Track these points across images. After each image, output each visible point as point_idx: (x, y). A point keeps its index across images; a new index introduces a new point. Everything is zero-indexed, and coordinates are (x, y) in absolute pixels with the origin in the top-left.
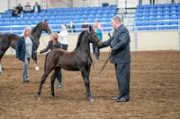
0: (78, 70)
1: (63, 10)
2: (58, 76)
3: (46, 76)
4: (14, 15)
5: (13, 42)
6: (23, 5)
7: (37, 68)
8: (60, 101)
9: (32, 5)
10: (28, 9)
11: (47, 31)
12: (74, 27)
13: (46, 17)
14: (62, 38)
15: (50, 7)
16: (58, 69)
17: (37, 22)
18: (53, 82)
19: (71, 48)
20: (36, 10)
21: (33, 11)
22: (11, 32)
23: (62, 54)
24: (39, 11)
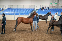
0: (59, 26)
1: (55, 9)
2: (53, 28)
3: (49, 27)
4: (41, 10)
5: (41, 17)
6: (44, 7)
7: (47, 25)
8: (53, 35)
9: (47, 7)
10: (45, 8)
11: (50, 15)
12: (58, 14)
13: (50, 11)
14: (55, 17)
15: (52, 8)
16: (53, 26)
17: (48, 12)
18: (51, 29)
19: (57, 20)
20: (48, 9)
21: (47, 9)
22: (40, 14)
23: (54, 21)
24: (49, 9)
